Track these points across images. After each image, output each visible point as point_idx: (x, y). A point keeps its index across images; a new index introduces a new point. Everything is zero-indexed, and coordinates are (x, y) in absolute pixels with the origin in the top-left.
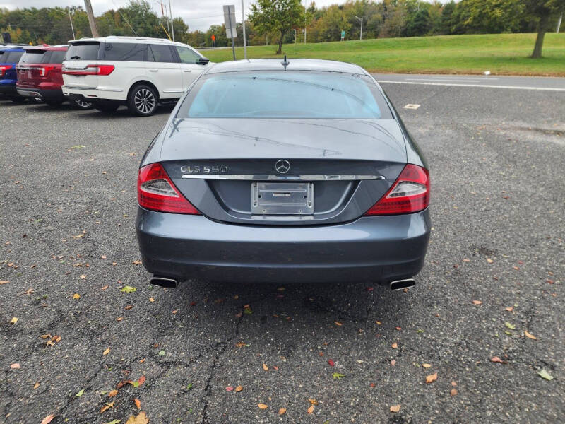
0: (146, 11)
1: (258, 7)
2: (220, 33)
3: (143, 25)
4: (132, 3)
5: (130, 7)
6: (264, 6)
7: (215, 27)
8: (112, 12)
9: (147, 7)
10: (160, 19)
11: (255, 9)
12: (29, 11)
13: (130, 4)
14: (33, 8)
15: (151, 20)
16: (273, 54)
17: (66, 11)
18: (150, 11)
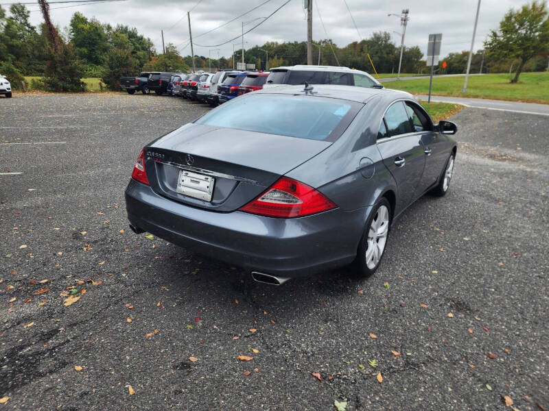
0: (386, 41)
1: (500, 34)
2: (457, 61)
3: (379, 54)
4: (375, 35)
5: (373, 39)
6: (505, 32)
7: (453, 55)
8: (355, 44)
9: (387, 37)
10: (396, 49)
11: (495, 35)
12: (292, 44)
13: (373, 36)
14: (296, 42)
15: (387, 49)
16: (507, 83)
17: (319, 44)
18: (389, 42)
